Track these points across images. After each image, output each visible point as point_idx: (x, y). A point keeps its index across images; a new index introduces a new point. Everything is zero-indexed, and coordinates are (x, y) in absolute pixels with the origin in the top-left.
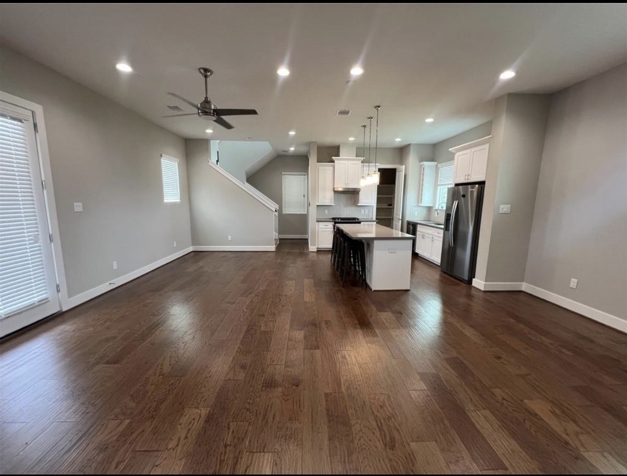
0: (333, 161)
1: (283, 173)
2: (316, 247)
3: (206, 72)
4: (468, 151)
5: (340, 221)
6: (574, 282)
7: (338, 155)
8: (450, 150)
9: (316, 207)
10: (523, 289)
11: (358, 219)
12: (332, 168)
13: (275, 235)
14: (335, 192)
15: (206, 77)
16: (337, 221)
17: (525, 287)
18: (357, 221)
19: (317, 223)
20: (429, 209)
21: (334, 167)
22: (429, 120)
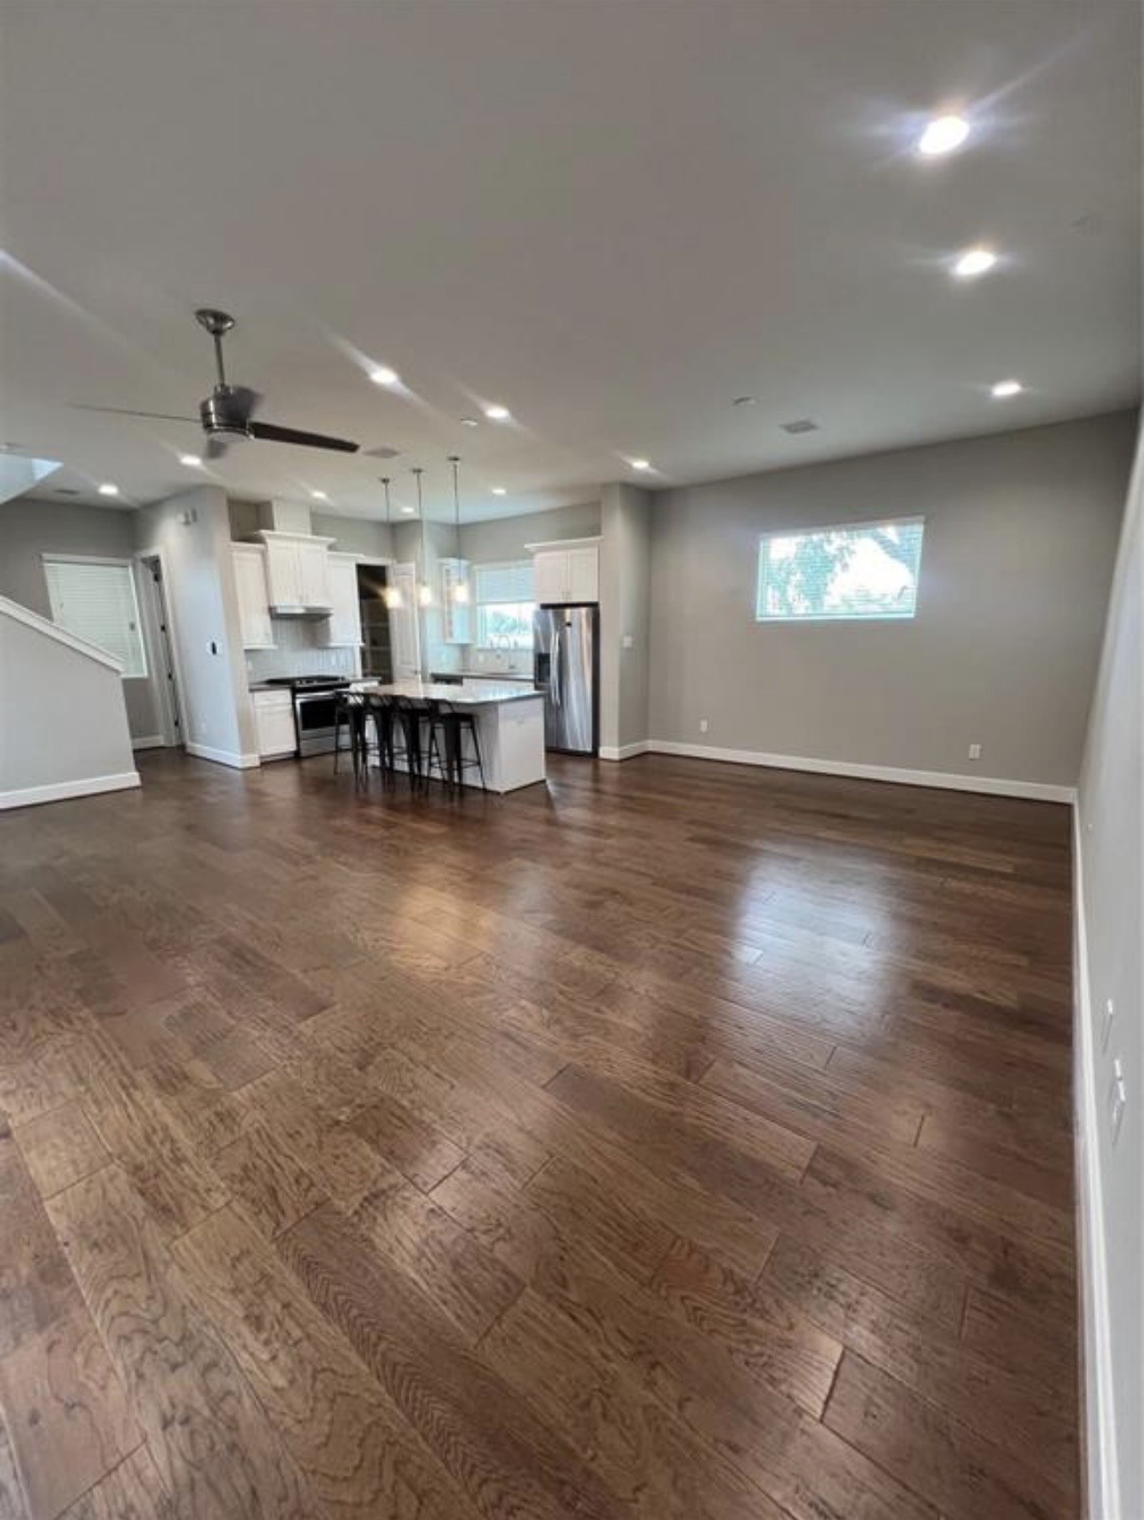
0: (260, 540)
1: (46, 556)
2: (257, 756)
3: (216, 322)
4: (561, 553)
5: (305, 685)
6: (704, 725)
7: (271, 527)
8: (526, 546)
9: (242, 654)
10: (651, 749)
11: (343, 678)
12: (258, 557)
13: (125, 744)
14: (275, 616)
15: (217, 332)
16: (298, 685)
17: (652, 745)
18: (340, 681)
19: (250, 695)
20: (464, 648)
21: (264, 554)
22: (500, 491)
